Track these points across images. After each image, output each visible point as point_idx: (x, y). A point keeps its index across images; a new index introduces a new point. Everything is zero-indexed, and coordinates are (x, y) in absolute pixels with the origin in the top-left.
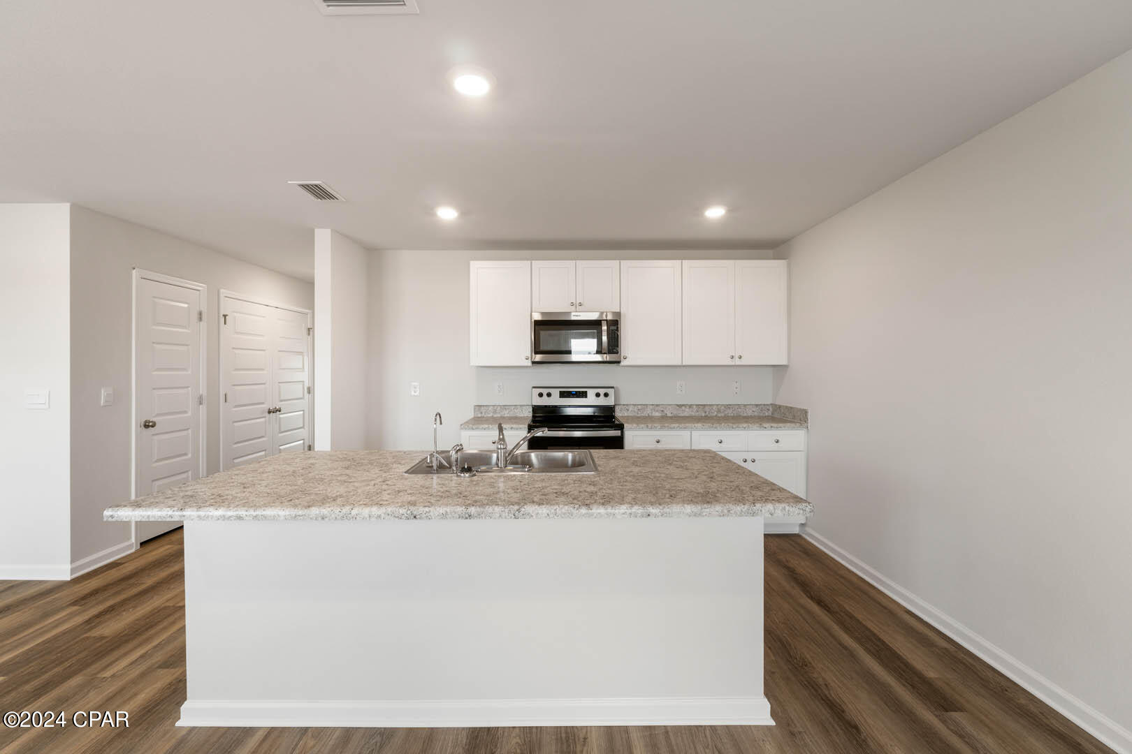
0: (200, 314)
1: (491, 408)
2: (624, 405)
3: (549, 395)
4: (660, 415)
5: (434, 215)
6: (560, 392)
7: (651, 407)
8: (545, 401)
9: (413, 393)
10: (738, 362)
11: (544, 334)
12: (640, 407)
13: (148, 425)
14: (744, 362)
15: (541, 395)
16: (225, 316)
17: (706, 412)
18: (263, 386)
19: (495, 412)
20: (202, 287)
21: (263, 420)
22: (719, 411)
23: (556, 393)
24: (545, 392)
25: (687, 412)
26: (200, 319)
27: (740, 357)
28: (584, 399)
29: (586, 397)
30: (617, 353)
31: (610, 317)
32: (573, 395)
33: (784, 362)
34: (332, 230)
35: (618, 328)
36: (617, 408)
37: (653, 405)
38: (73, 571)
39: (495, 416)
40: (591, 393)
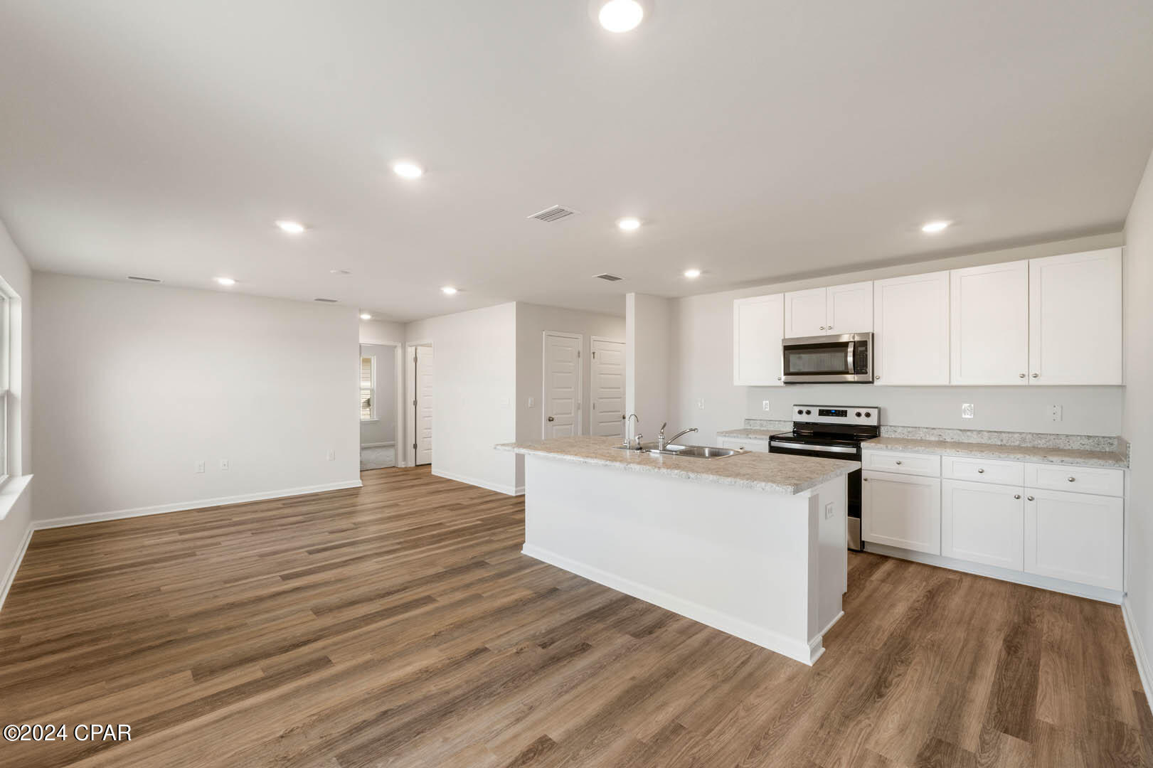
0: (579, 353)
2: (891, 426)
3: (808, 412)
4: (937, 439)
6: (820, 410)
7: (925, 430)
8: (804, 418)
10: (1033, 382)
11: (793, 358)
12: (909, 429)
13: (551, 420)
14: (1041, 381)
15: (800, 412)
16: (594, 353)
17: (1002, 440)
18: (619, 400)
20: (580, 337)
21: (619, 423)
22: (1024, 440)
23: (815, 411)
24: (805, 409)
25: (974, 439)
26: (579, 356)
28: (843, 418)
29: (846, 416)
30: (867, 373)
31: (857, 339)
32: (833, 413)
33: (1119, 382)
34: (636, 294)
35: (867, 348)
36: (882, 429)
37: (927, 428)
38: (516, 492)
39: (762, 429)
40: (852, 413)
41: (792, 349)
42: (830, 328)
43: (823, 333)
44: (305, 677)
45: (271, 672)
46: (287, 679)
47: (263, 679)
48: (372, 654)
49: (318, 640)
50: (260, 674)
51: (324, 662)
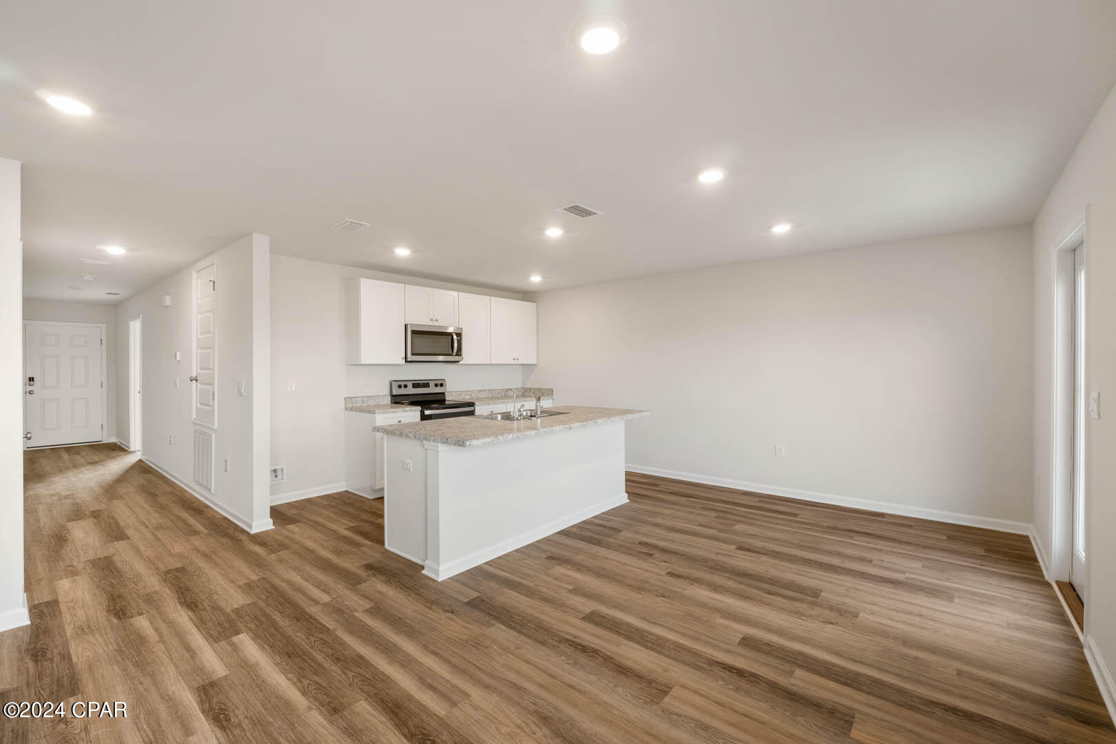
1: (360, 399)
3: (405, 386)
5: (393, 253)
6: (413, 384)
8: (400, 392)
9: (289, 389)
15: (400, 386)
19: (363, 402)
23: (410, 385)
24: (405, 384)
27: (518, 359)
28: (426, 389)
29: (428, 388)
30: (461, 355)
32: (421, 386)
33: (534, 362)
40: (432, 384)
41: (418, 334)
42: (437, 320)
43: (431, 323)
44: (772, 642)
45: (787, 667)
46: (786, 651)
47: (800, 666)
48: (715, 620)
49: (716, 662)
50: (799, 673)
51: (746, 642)
